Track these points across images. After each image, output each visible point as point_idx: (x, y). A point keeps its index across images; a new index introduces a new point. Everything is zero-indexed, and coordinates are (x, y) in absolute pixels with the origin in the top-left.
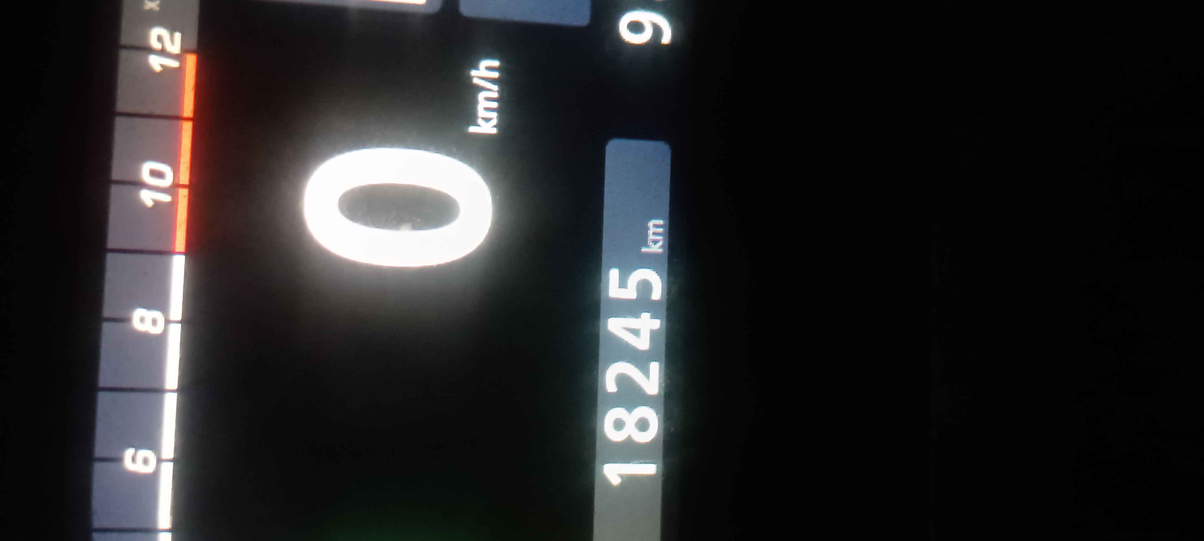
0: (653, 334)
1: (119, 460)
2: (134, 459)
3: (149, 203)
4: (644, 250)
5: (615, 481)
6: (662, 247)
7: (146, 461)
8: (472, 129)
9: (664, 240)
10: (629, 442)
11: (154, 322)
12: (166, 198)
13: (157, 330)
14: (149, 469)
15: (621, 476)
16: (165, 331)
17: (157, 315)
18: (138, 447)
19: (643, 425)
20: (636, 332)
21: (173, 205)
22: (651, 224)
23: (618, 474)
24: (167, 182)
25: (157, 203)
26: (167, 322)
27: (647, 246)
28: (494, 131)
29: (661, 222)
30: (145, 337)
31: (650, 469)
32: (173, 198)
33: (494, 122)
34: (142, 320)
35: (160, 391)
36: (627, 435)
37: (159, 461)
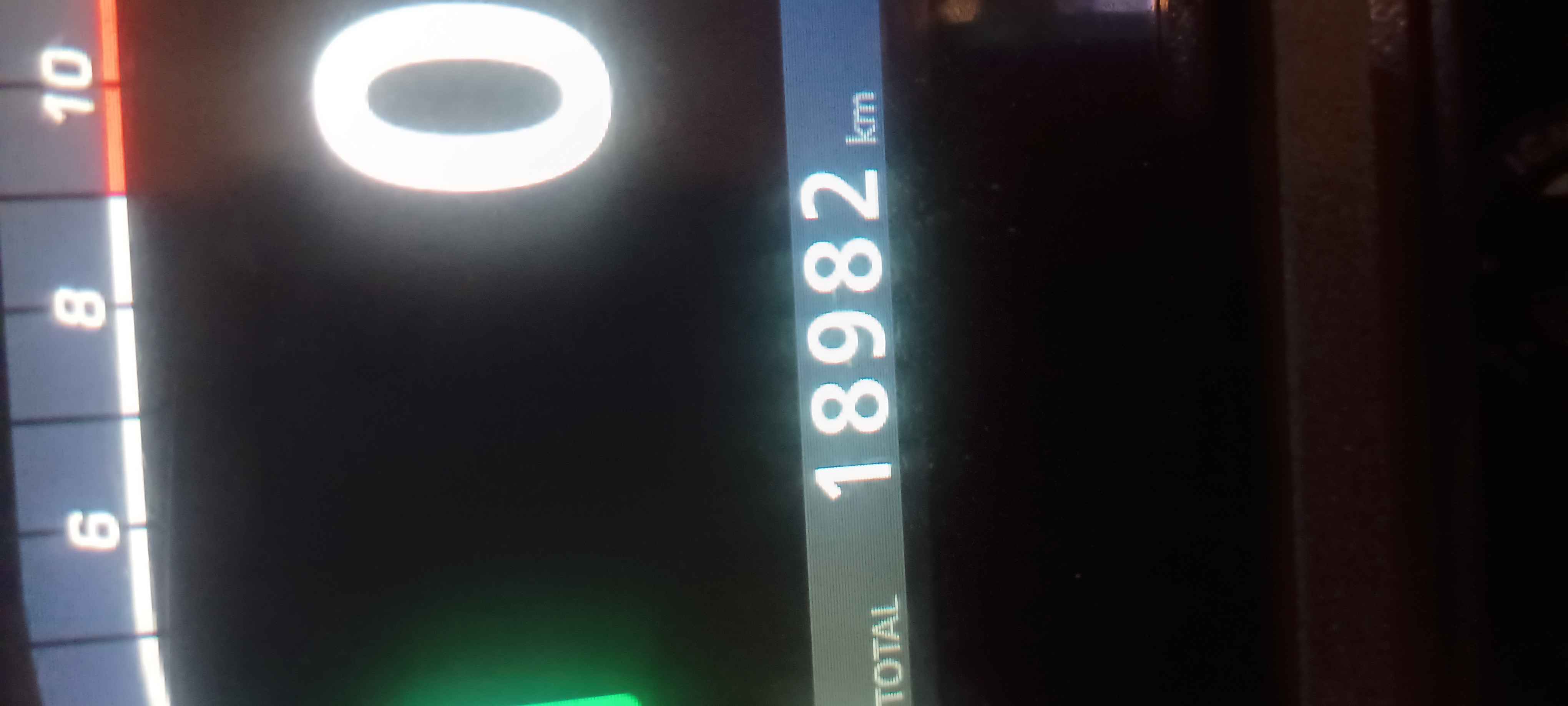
1: (59, 532)
2: (83, 529)
3: (59, 117)
4: (850, 140)
5: (834, 493)
6: (875, 134)
7: (103, 531)
9: (878, 123)
10: (850, 435)
11: (89, 309)
12: (85, 106)
13: (96, 321)
14: (110, 542)
15: (840, 485)
16: (109, 321)
17: (92, 296)
18: (86, 510)
19: (867, 407)
21: (98, 116)
22: (857, 98)
23: (836, 483)
24: (84, 78)
25: (70, 116)
26: (110, 307)
27: (852, 133)
29: (870, 96)
30: (77, 335)
31: (882, 471)
32: (96, 107)
34: (69, 306)
35: (112, 418)
36: (845, 424)
37: (124, 528)
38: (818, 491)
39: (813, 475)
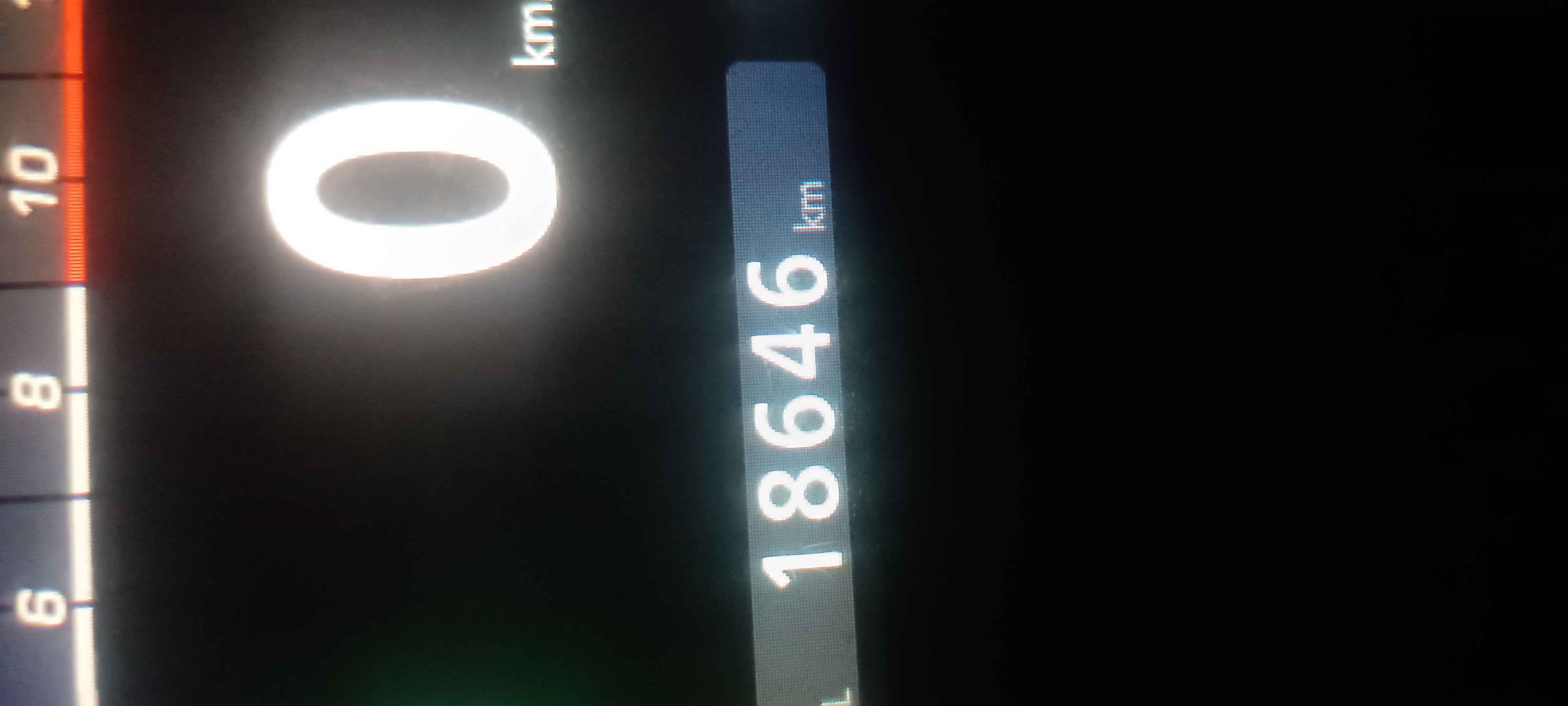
0: (821, 354)
1: (8, 608)
2: (31, 606)
3: (24, 210)
4: (797, 228)
5: (782, 582)
6: (823, 222)
7: (50, 608)
8: (517, 62)
9: (826, 210)
10: (798, 522)
11: (45, 392)
12: (50, 200)
13: (51, 404)
14: (56, 619)
15: (789, 574)
16: (64, 403)
17: (49, 381)
18: (36, 587)
19: (816, 494)
20: (794, 354)
21: (60, 210)
22: (804, 187)
23: (784, 572)
24: (50, 174)
25: (36, 208)
26: (65, 391)
27: (800, 221)
28: (551, 62)
29: (819, 184)
30: (33, 417)
31: (833, 560)
32: (60, 200)
33: (551, 48)
34: (26, 389)
35: (62, 498)
36: (794, 511)
37: (71, 606)
38: (766, 580)
39: (759, 564)
